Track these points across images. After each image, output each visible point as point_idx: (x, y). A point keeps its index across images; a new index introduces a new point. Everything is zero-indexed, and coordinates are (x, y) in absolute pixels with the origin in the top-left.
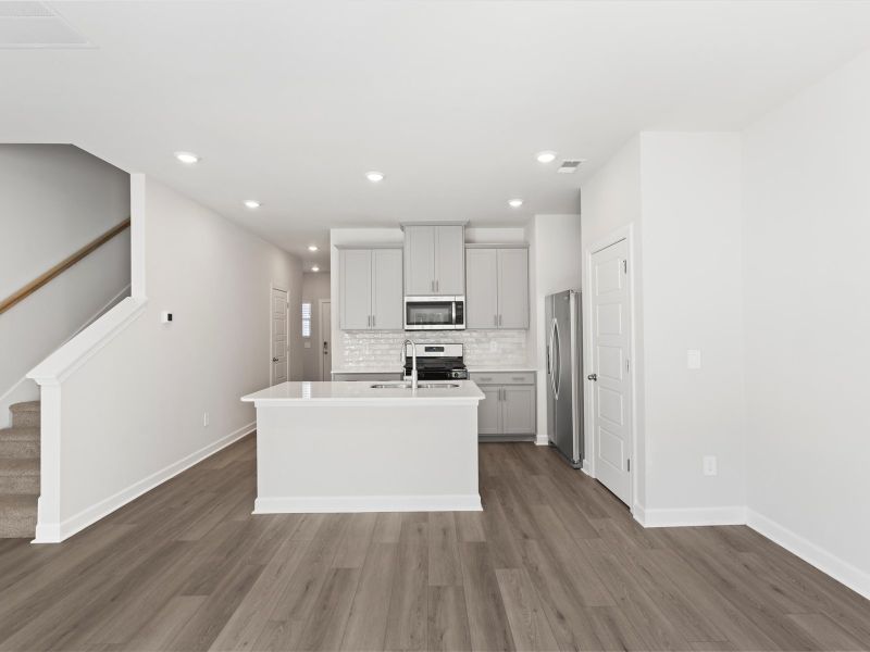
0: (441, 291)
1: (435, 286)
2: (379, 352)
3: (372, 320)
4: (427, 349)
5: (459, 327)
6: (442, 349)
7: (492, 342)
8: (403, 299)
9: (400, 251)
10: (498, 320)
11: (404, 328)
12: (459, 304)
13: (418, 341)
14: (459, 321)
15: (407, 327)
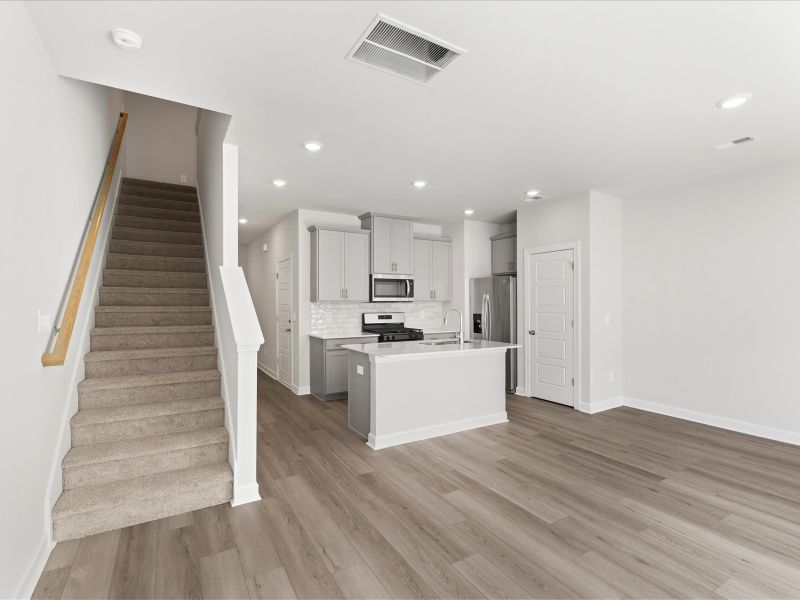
0: (398, 272)
1: (394, 266)
2: (340, 320)
3: (344, 293)
4: (381, 317)
5: (410, 299)
6: (390, 317)
7: (421, 311)
8: (371, 276)
9: (367, 236)
10: (433, 295)
11: (371, 301)
12: (411, 281)
13: (376, 311)
14: (411, 295)
15: (375, 299)
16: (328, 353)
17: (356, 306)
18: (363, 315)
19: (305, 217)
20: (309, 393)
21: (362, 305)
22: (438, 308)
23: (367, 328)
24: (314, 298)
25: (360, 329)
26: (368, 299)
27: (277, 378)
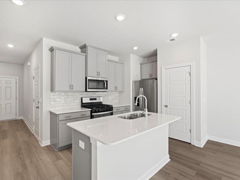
1: (98, 74)
3: (71, 87)
4: (91, 99)
5: (106, 90)
6: (95, 99)
7: (110, 96)
8: (86, 78)
9: (84, 57)
10: (116, 88)
11: (86, 91)
12: (107, 81)
13: (88, 96)
14: (107, 88)
15: (88, 90)
16: (60, 122)
17: (78, 94)
18: (82, 98)
19: (47, 43)
20: (49, 144)
21: (81, 93)
22: (117, 94)
23: (84, 105)
24: (52, 90)
25: (80, 106)
26: (84, 90)
27: (33, 132)
